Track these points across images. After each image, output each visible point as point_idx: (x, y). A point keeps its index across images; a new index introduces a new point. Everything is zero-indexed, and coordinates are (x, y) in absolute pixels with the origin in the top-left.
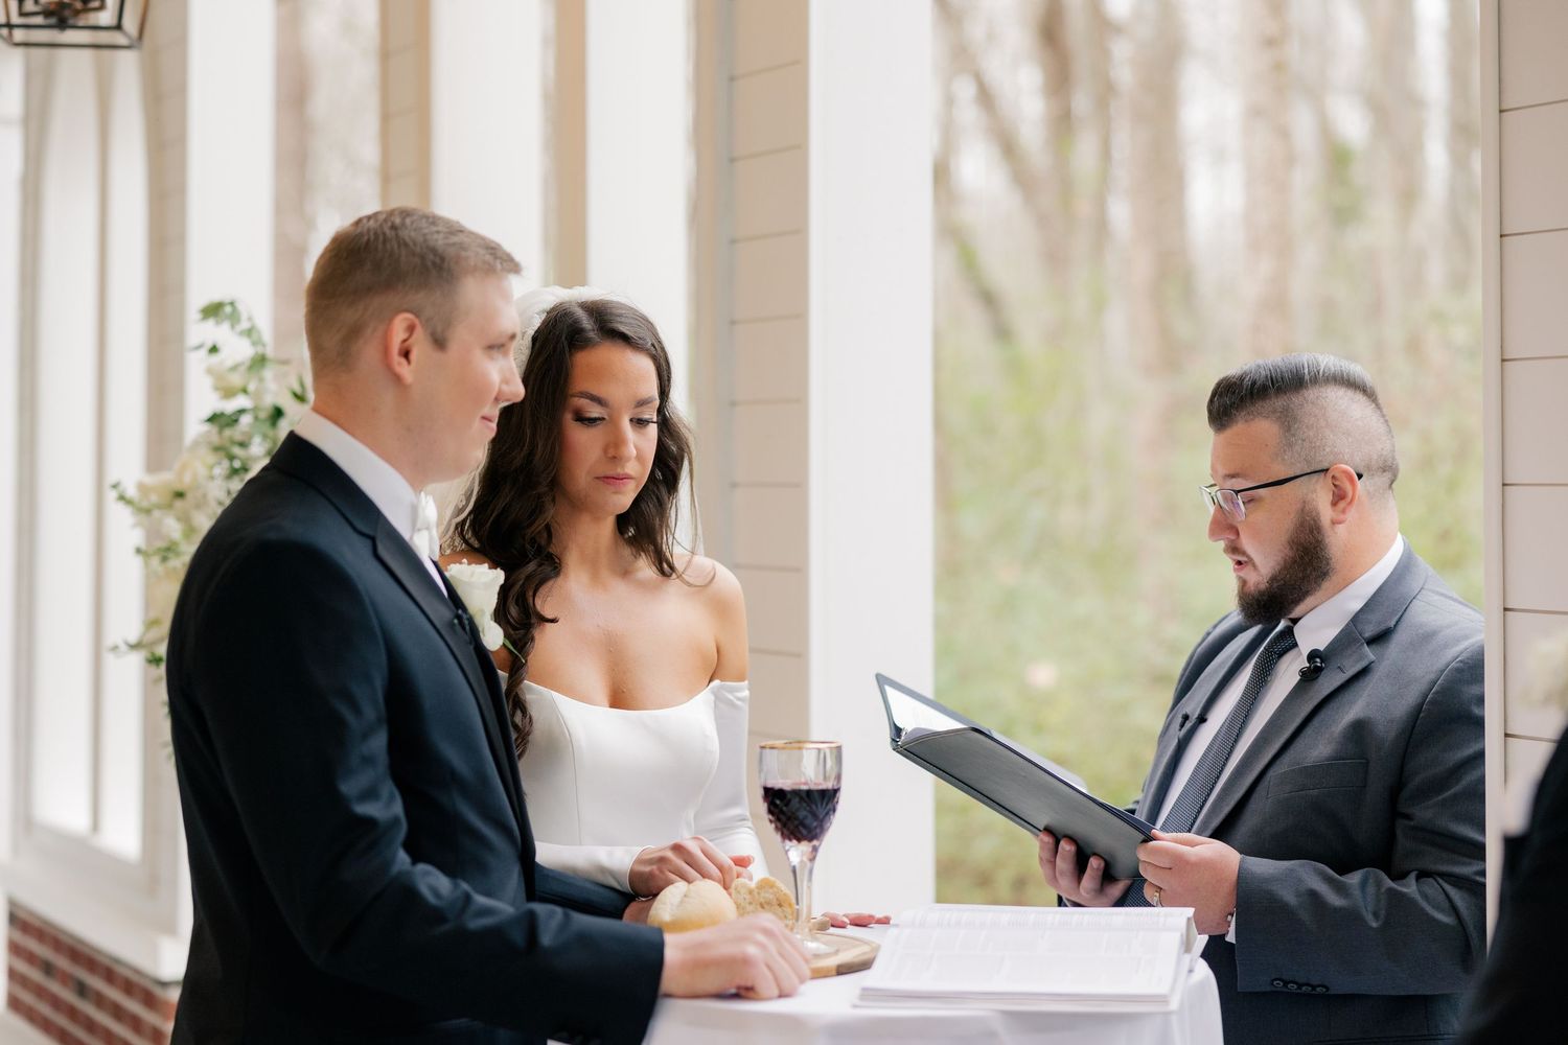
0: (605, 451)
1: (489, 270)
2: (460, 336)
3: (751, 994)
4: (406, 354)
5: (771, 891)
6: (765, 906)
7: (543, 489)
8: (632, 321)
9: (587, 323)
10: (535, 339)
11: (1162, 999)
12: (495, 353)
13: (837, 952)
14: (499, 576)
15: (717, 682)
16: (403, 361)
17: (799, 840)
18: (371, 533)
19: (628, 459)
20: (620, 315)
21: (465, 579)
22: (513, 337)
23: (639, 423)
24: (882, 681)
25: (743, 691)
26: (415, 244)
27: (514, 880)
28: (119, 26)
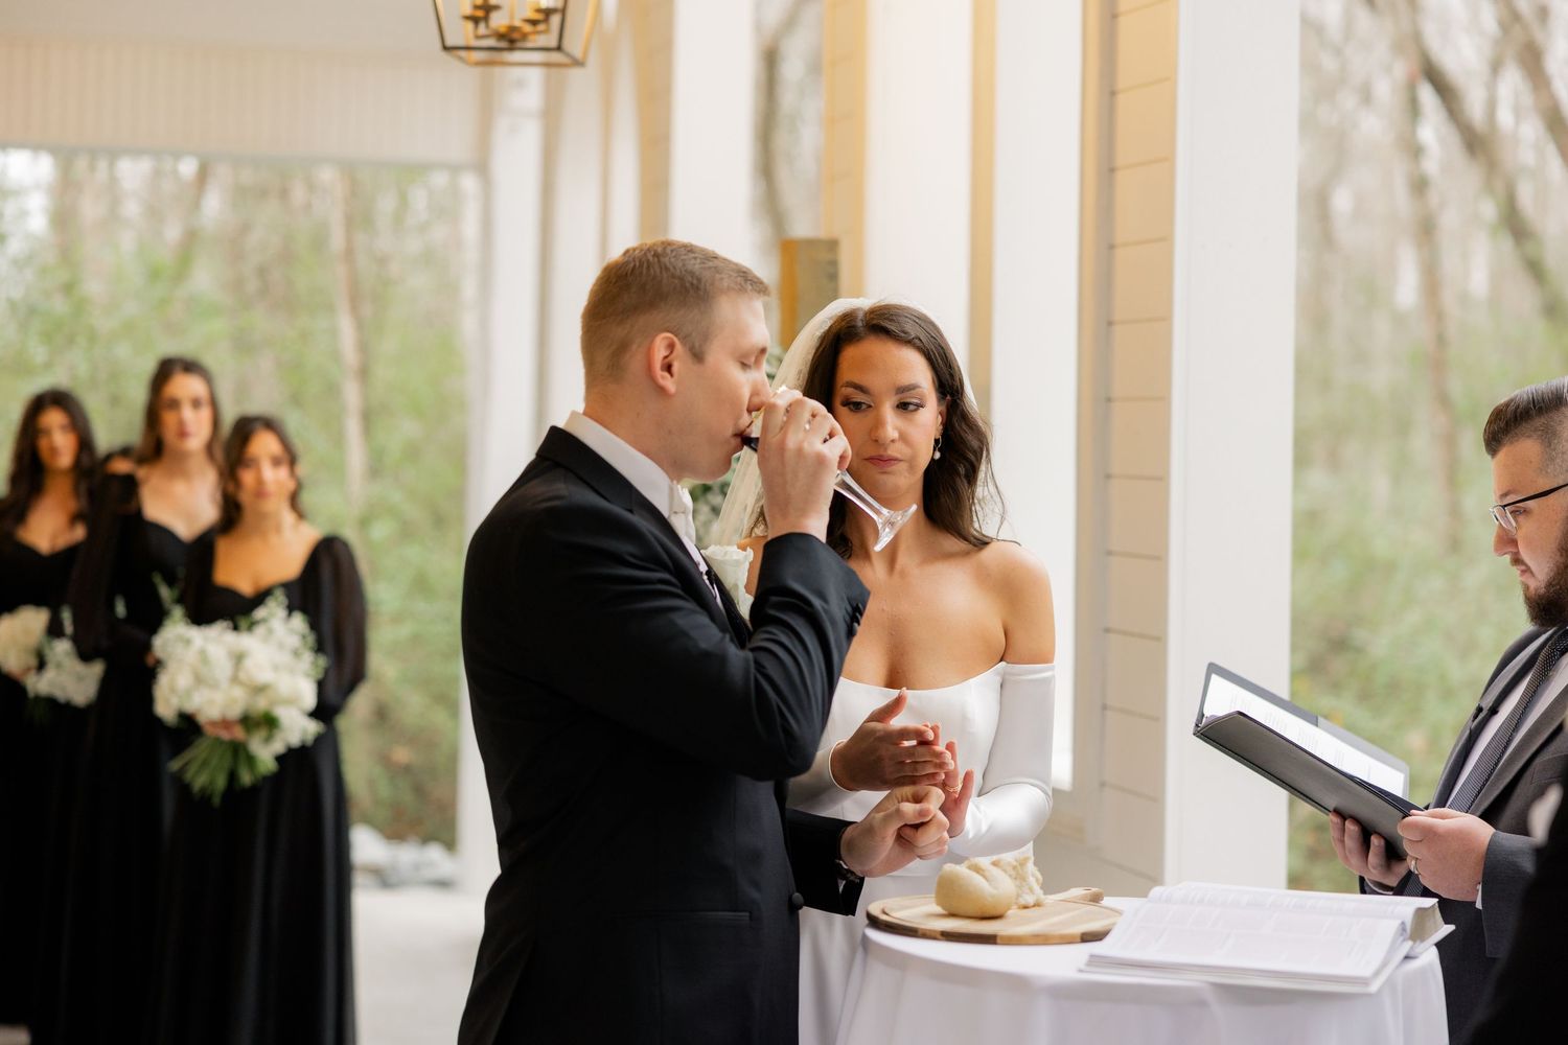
0: (870, 434)
1: (741, 290)
2: (715, 351)
4: (668, 368)
11: (1364, 981)
15: (1003, 663)
16: (666, 374)
22: (764, 350)
24: (1212, 668)
28: (559, 48)
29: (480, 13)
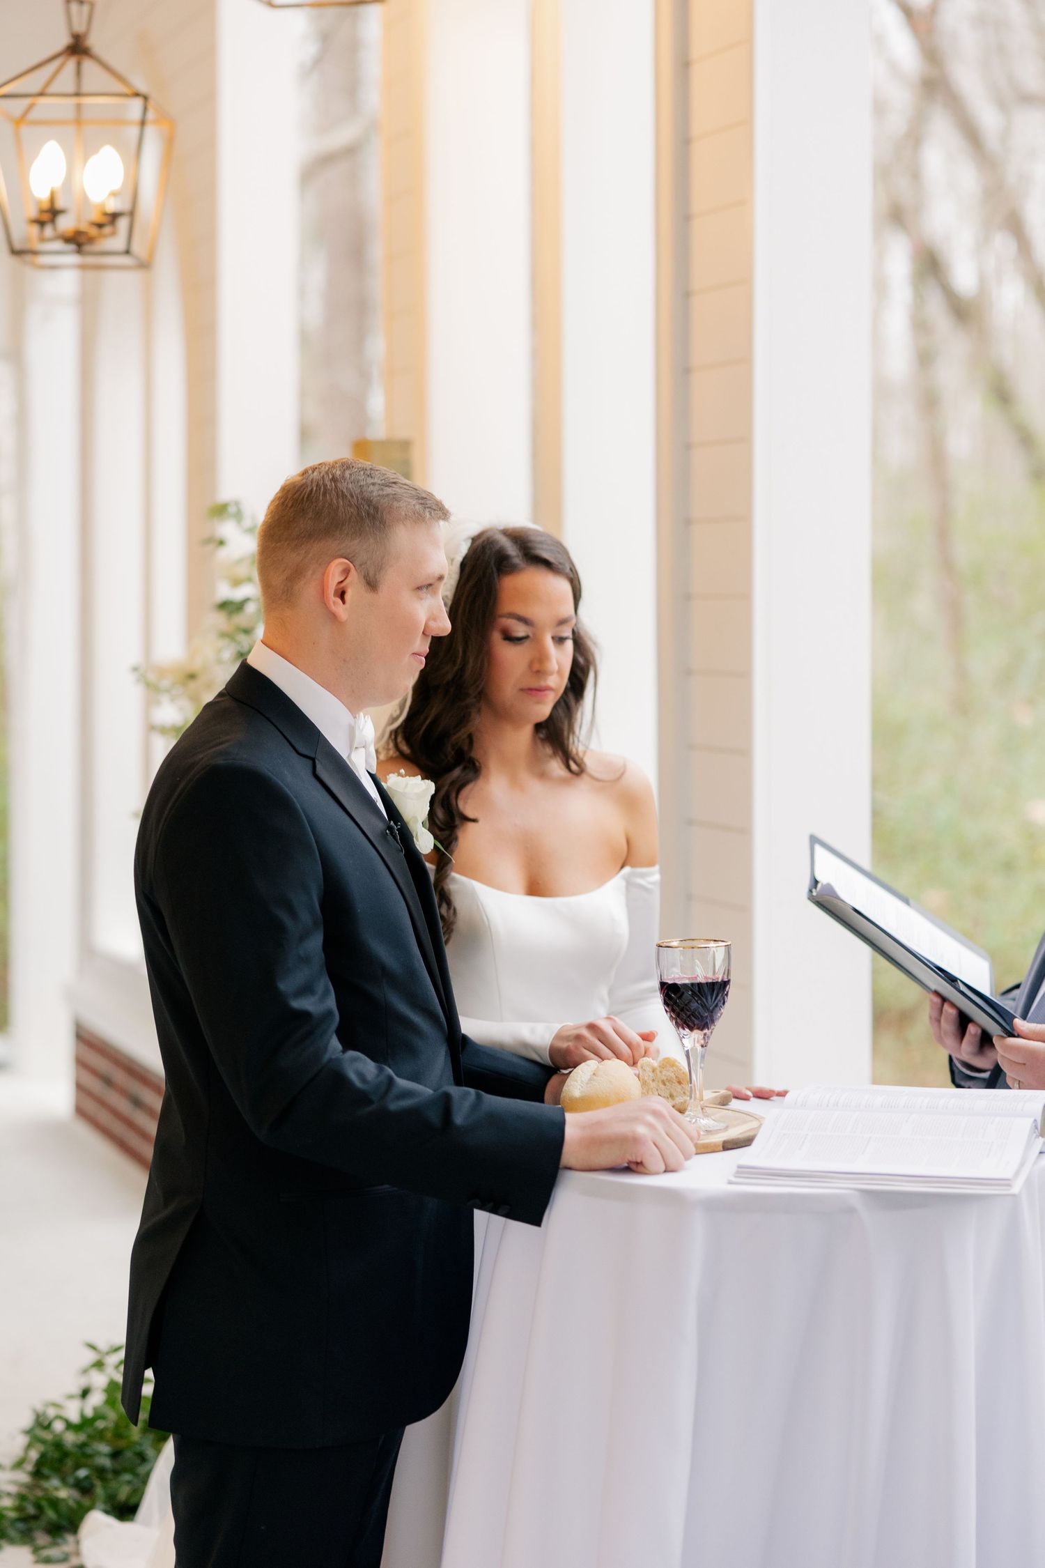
0: (531, 665)
1: (418, 519)
2: (391, 579)
3: (640, 1168)
4: (342, 595)
5: (671, 1069)
6: (667, 1083)
7: (470, 700)
8: (552, 548)
9: (511, 550)
10: (463, 565)
11: (1006, 1183)
12: (423, 593)
13: (727, 1128)
14: (429, 787)
15: (627, 869)
16: (339, 601)
17: (691, 1029)
18: (313, 756)
19: (551, 674)
20: (541, 543)
21: (400, 790)
22: (441, 578)
23: (559, 640)
24: (814, 840)
25: (652, 876)
26: (352, 496)
27: (439, 1061)
28: (127, 252)
29: (46, 217)
